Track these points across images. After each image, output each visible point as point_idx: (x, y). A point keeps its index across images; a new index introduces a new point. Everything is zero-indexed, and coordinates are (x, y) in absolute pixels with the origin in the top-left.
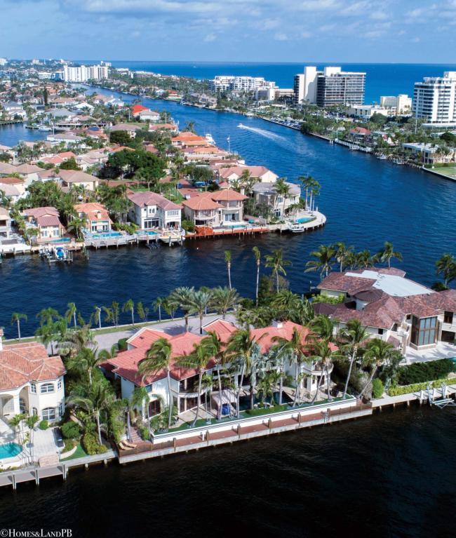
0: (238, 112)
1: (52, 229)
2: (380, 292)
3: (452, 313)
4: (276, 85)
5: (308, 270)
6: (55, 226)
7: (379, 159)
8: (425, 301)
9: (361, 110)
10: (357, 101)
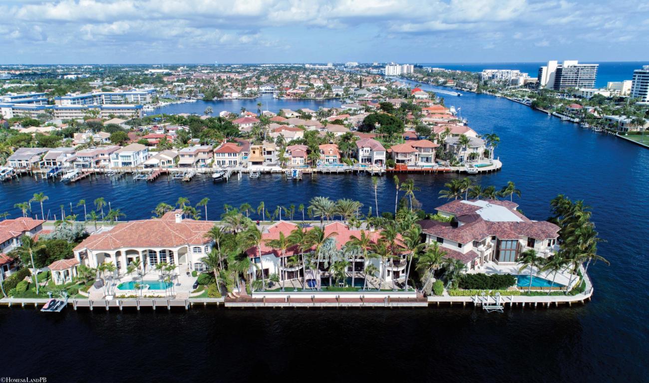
0: (491, 94)
1: (299, 159)
2: (478, 216)
3: (534, 239)
4: (528, 75)
5: (442, 197)
6: (302, 157)
7: (582, 128)
8: (512, 227)
9: (587, 92)
10: (588, 86)
